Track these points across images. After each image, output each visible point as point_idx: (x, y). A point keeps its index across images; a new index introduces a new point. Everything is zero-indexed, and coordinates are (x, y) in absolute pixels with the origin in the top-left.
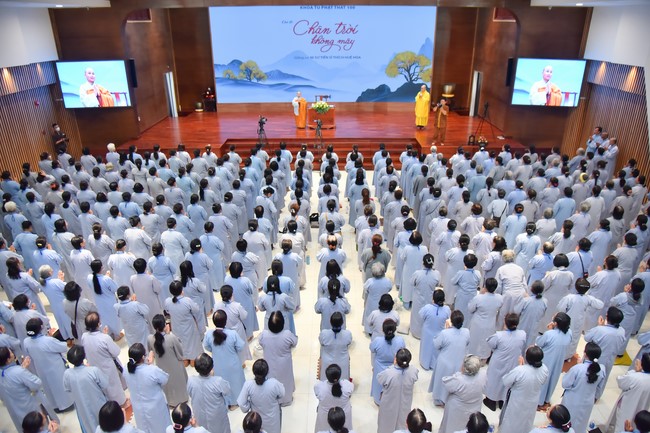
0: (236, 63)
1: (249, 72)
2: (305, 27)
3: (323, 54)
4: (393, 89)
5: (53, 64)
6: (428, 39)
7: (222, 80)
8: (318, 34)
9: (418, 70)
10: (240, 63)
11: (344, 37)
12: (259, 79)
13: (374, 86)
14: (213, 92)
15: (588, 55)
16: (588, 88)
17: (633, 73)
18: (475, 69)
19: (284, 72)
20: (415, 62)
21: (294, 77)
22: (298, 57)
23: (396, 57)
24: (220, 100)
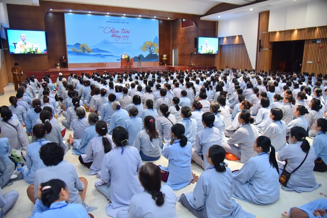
0: (78, 45)
1: (84, 49)
2: (108, 30)
3: (116, 42)
4: (145, 57)
6: (156, 37)
7: (70, 52)
8: (114, 33)
9: (153, 48)
10: (79, 44)
11: (125, 35)
12: (89, 52)
13: (137, 55)
14: (66, 58)
15: (219, 36)
16: (220, 47)
17: (237, 38)
18: (173, 48)
19: (99, 49)
20: (152, 45)
21: (104, 51)
22: (106, 42)
23: (145, 43)
24: (69, 62)
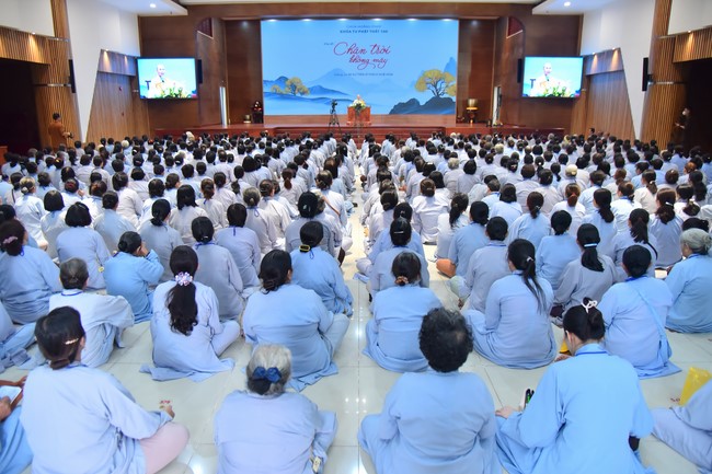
0: (282, 80)
1: (293, 87)
2: (342, 48)
3: (360, 72)
4: (422, 103)
5: (135, 60)
6: (451, 59)
7: (269, 94)
8: (355, 54)
9: (444, 85)
10: (286, 79)
11: (379, 57)
12: (303, 93)
13: (405, 100)
14: (261, 105)
15: (584, 52)
16: (587, 79)
17: (616, 54)
18: (495, 85)
19: (324, 86)
20: (440, 78)
21: (334, 92)
22: (338, 74)
23: (424, 73)
24: (266, 113)
